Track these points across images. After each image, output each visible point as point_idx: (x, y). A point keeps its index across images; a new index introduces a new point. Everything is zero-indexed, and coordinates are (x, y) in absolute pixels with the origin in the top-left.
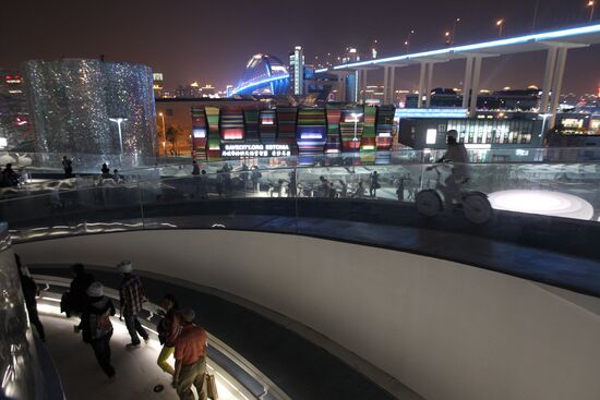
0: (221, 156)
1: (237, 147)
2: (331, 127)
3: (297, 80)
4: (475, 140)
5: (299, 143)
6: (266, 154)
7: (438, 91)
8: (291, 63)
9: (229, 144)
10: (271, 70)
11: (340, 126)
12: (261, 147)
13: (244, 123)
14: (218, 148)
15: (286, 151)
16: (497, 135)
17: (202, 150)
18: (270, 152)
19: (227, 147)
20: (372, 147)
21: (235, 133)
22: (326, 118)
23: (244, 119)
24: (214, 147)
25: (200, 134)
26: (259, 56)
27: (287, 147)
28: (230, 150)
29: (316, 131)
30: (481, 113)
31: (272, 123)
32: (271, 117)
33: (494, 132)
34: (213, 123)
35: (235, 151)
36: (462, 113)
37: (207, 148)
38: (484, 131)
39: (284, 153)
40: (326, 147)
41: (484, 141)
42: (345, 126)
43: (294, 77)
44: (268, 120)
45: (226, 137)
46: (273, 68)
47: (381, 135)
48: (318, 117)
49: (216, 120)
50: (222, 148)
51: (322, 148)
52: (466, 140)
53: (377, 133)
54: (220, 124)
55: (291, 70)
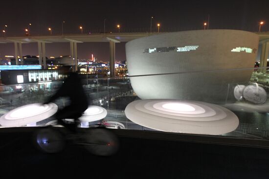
4: (44, 79)
7: (28, 57)
16: (53, 76)
30: (50, 67)
33: (52, 75)
36: (39, 67)
38: (48, 75)
41: (48, 79)
52: (40, 79)
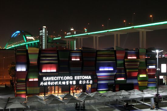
0: (39, 86)
1: (52, 78)
2: (119, 62)
3: (44, 43)
5: (98, 74)
6: (74, 82)
8: (41, 34)
9: (46, 76)
10: (26, 39)
11: (124, 62)
12: (70, 78)
13: (58, 60)
14: (36, 80)
15: (89, 80)
17: (22, 82)
18: (77, 81)
19: (44, 79)
20: (145, 76)
21: (51, 68)
22: (116, 56)
23: (58, 57)
24: (33, 79)
25: (21, 69)
26: (18, 32)
27: (90, 77)
28: (47, 81)
29: (109, 65)
31: (79, 60)
32: (78, 55)
34: (33, 59)
35: (51, 81)
37: (27, 79)
39: (88, 82)
40: (116, 77)
42: (127, 62)
43: (42, 41)
44: (76, 57)
45: (44, 71)
46: (27, 38)
47: (150, 67)
48: (110, 55)
49: (36, 57)
50: (41, 79)
51: (113, 78)
53: (147, 66)
54: (39, 60)
55: (41, 38)
